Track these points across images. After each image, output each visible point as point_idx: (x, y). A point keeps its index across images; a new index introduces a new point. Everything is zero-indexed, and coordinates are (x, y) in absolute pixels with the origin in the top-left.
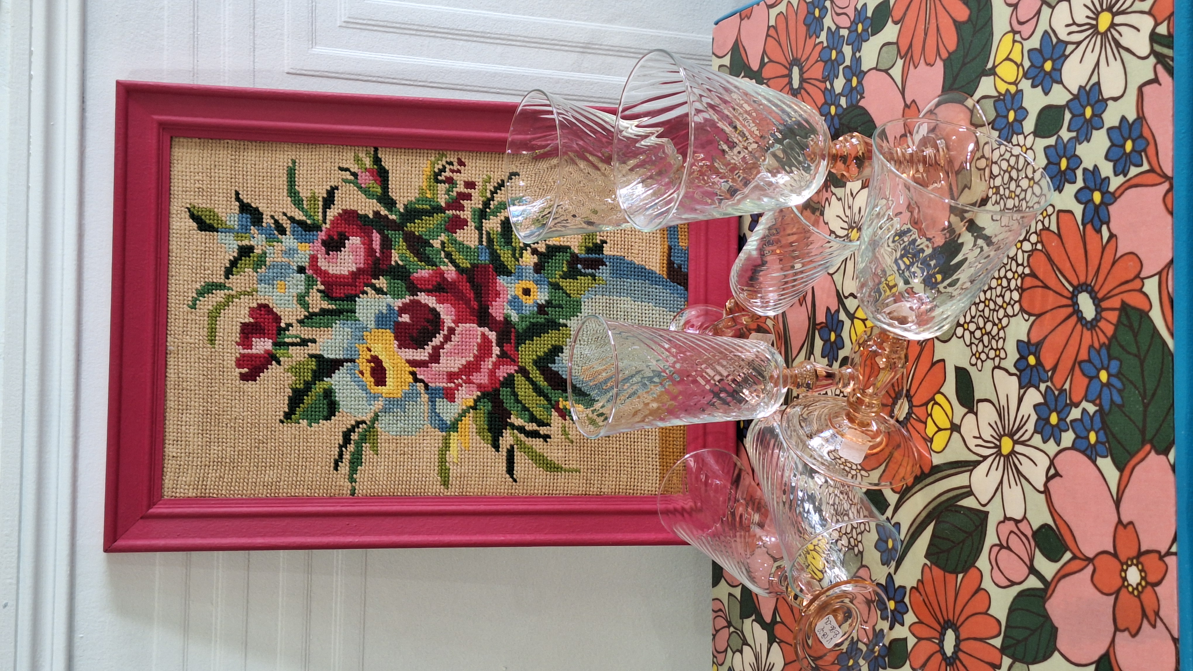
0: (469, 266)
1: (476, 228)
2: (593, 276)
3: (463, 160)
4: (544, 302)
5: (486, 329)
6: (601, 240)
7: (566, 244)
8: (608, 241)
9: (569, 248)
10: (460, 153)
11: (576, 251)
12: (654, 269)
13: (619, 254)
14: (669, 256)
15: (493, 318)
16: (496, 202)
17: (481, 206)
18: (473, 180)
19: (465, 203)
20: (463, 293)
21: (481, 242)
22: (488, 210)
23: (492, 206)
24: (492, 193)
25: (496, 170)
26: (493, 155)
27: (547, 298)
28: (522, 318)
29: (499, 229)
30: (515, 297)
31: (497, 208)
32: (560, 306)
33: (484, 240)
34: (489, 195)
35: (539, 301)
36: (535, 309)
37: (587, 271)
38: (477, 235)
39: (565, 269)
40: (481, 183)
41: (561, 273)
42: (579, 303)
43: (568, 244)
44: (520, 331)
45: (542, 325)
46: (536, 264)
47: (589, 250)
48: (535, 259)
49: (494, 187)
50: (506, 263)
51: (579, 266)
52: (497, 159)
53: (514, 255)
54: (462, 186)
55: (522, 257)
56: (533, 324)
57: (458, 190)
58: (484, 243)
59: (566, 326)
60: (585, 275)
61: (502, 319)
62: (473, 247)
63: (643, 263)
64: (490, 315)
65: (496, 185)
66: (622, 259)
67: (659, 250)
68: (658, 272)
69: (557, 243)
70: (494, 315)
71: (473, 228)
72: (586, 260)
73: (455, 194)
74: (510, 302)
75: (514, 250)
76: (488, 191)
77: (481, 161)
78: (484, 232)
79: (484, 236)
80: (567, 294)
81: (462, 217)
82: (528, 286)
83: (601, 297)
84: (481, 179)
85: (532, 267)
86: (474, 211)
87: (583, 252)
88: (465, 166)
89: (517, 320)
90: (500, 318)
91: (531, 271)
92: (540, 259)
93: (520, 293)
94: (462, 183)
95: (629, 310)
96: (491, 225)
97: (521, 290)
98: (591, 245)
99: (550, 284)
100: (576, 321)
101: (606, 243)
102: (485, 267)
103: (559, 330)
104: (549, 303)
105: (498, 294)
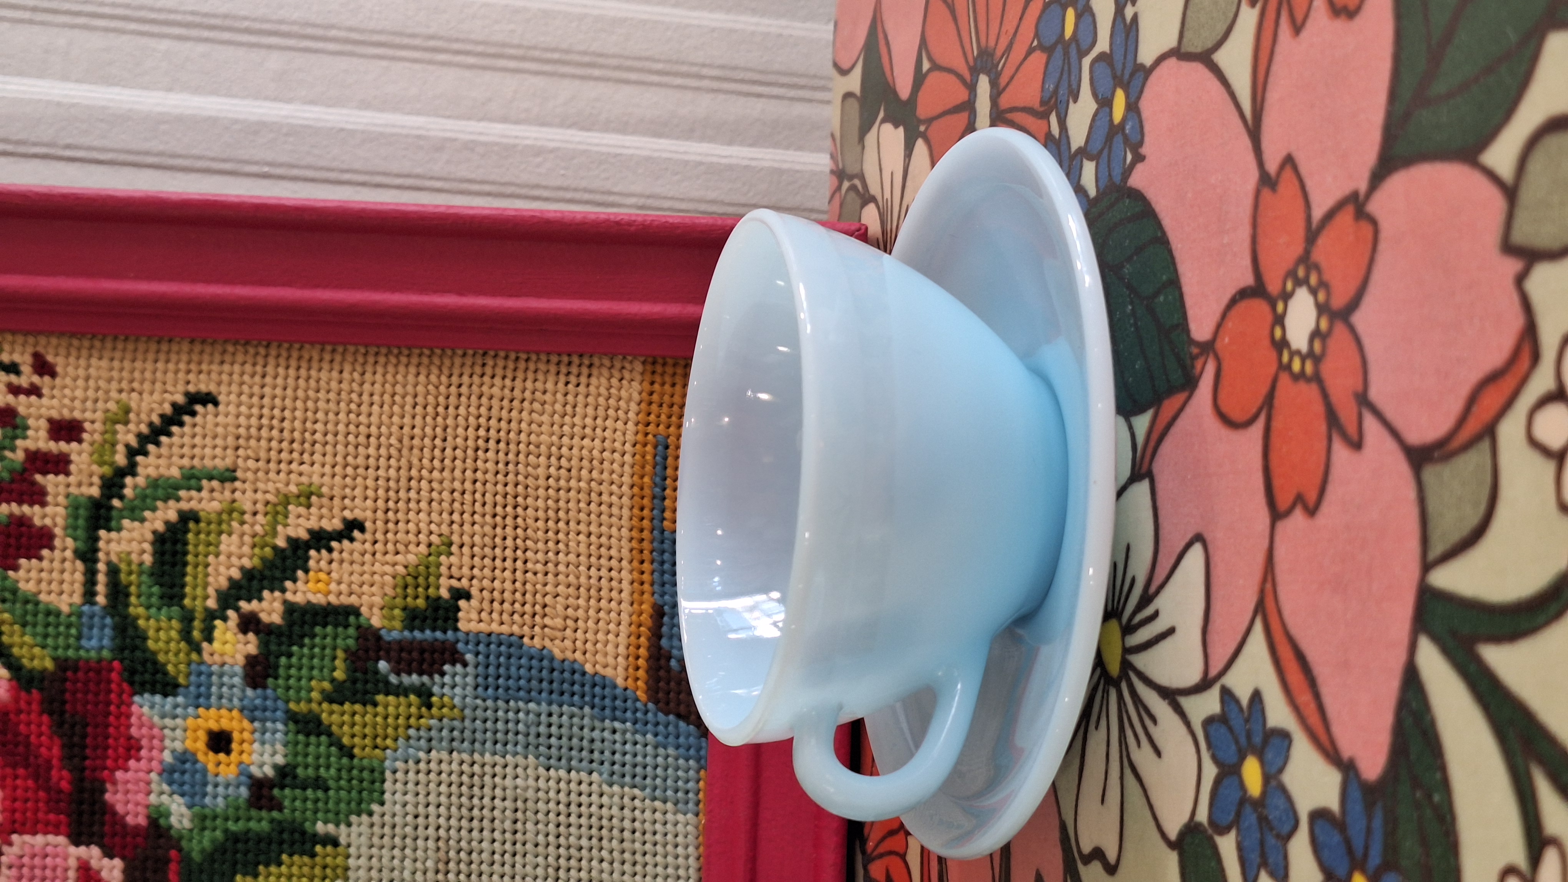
0: (49, 664)
1: (79, 555)
2: (425, 695)
3: (50, 358)
4: (269, 771)
5: (95, 851)
6: (451, 589)
7: (345, 600)
8: (474, 591)
9: (354, 611)
10: (43, 340)
11: (376, 621)
12: (609, 672)
13: (505, 629)
14: (656, 634)
15: (117, 820)
16: (140, 480)
17: (95, 491)
18: (77, 415)
19: (50, 482)
20: (28, 745)
21: (89, 594)
22: (116, 503)
23: (128, 492)
24: (132, 453)
25: (147, 386)
26: (142, 346)
27: (280, 760)
28: (203, 820)
29: (148, 559)
30: (185, 758)
31: (144, 497)
32: (319, 784)
33: (101, 588)
34: (121, 459)
35: (255, 771)
36: (244, 791)
37: (406, 679)
38: (79, 577)
39: (339, 675)
40: (98, 426)
41: (326, 685)
42: (377, 776)
43: (353, 600)
44: (196, 856)
45: (260, 839)
46: (251, 662)
47: (413, 618)
48: (251, 645)
49: (139, 436)
50: (161, 658)
51: (383, 665)
52: (151, 356)
53: (186, 634)
54: (43, 434)
55: (210, 640)
56: (234, 838)
57: (30, 444)
58: (101, 599)
59: (335, 843)
60: (401, 691)
61: (142, 821)
62: (65, 609)
63: (578, 655)
64: (108, 810)
65: (144, 429)
66: (514, 643)
67: (624, 617)
68: (620, 681)
69: (318, 599)
70: (120, 808)
71: (69, 554)
72: (402, 646)
73: (20, 455)
74: (168, 773)
75: (187, 618)
76: (120, 448)
77: (104, 363)
78: (101, 566)
79: (101, 578)
80: (341, 747)
81: (37, 522)
82: (225, 724)
83: (444, 755)
84: (99, 415)
85: (238, 669)
86: (74, 506)
87: (397, 624)
88: (53, 374)
89: (187, 824)
90: (136, 818)
91: (237, 680)
92: (264, 645)
93: (201, 745)
94: (43, 424)
95: (530, 794)
96: (124, 547)
97: (202, 736)
98: (421, 602)
99: (292, 717)
100: (364, 829)
101: (468, 596)
102: (98, 669)
103: (313, 855)
104: (285, 774)
105: (132, 748)
